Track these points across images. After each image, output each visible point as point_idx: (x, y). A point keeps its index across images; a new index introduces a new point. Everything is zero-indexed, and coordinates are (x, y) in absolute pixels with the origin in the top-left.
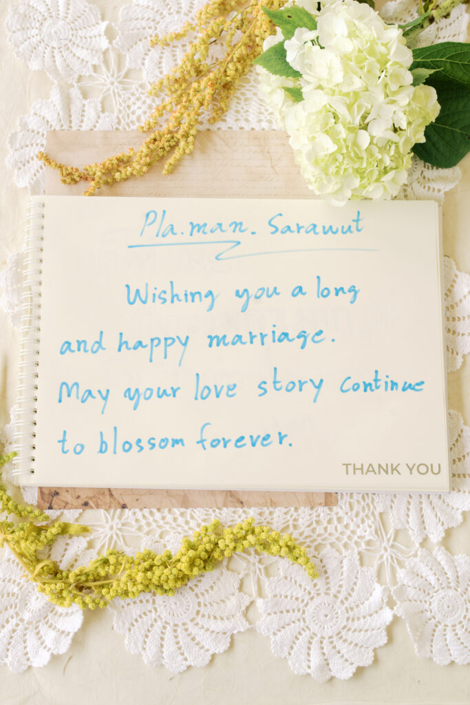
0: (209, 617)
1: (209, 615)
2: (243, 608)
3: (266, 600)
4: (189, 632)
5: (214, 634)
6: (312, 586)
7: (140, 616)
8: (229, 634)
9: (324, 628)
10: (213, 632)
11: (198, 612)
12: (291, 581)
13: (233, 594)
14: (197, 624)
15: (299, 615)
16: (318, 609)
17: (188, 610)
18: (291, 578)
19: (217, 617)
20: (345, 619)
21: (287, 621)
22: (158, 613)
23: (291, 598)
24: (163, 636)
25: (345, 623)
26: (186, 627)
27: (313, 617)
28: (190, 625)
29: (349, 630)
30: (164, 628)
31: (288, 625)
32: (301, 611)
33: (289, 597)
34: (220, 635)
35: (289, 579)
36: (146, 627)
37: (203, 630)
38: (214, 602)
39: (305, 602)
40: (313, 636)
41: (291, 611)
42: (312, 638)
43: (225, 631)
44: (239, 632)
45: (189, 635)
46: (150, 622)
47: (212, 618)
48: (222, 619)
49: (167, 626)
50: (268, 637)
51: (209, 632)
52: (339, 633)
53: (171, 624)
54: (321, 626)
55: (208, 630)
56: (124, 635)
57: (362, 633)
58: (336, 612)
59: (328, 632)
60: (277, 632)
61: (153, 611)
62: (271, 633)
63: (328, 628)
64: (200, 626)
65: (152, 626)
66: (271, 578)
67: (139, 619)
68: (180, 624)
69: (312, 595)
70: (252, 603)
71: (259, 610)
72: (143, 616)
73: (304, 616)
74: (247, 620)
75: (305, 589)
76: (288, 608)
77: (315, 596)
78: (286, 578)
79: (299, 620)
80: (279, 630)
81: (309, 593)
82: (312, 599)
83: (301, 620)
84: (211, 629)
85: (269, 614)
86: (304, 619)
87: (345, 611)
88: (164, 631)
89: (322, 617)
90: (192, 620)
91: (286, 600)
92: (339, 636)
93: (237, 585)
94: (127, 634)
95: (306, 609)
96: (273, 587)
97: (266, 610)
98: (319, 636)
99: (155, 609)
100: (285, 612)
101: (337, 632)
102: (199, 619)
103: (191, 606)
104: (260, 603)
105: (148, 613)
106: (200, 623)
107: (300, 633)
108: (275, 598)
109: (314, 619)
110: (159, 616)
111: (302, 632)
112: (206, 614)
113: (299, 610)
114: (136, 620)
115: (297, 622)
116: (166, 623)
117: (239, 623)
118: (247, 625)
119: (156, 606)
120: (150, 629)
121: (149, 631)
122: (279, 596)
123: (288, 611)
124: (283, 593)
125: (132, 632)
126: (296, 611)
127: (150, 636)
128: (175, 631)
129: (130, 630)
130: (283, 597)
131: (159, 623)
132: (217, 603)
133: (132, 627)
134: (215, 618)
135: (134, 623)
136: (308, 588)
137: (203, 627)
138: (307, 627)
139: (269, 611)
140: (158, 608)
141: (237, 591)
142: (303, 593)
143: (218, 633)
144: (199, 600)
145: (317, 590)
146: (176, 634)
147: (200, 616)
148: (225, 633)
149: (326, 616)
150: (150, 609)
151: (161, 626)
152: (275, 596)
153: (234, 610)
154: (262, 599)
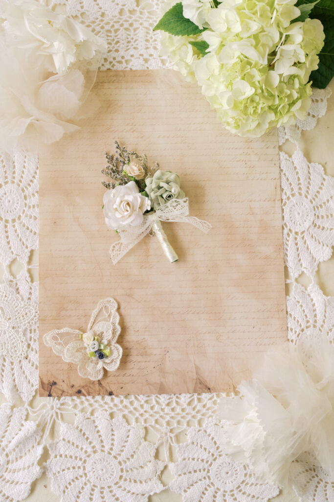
0: (130, 481)
1: (130, 479)
2: (159, 473)
3: (176, 463)
4: (113, 494)
5: (135, 495)
6: (216, 449)
7: (73, 481)
8: (147, 495)
9: (226, 483)
10: (133, 493)
11: (121, 477)
12: (197, 445)
13: (150, 462)
14: (120, 487)
15: (204, 474)
16: (220, 468)
17: (113, 475)
18: (197, 443)
19: (137, 480)
20: (243, 475)
21: (195, 480)
22: (88, 478)
23: (198, 460)
24: (92, 497)
25: (243, 478)
26: (110, 489)
27: (217, 475)
28: (114, 488)
29: (247, 484)
30: (93, 490)
31: (196, 482)
32: (206, 470)
33: (196, 460)
34: (140, 496)
35: (195, 444)
36: (77, 490)
37: (125, 492)
38: (134, 468)
39: (209, 463)
40: (217, 491)
41: (198, 471)
42: (216, 492)
43: (143, 493)
44: (155, 494)
45: (114, 496)
46: (81, 486)
47: (132, 481)
48: (141, 482)
49: (96, 489)
50: (180, 494)
51: (130, 494)
52: (239, 487)
53: (99, 487)
54: (223, 482)
55: (129, 492)
56: (60, 496)
57: (258, 486)
58: (235, 469)
59: (229, 487)
60: (187, 490)
61: (84, 476)
62: (182, 491)
63: (229, 483)
64: (123, 488)
65: (83, 488)
66: (181, 444)
67: (72, 483)
68: (106, 487)
69: (215, 457)
70: (166, 467)
71: (171, 472)
72: (75, 480)
73: (209, 474)
74: (162, 482)
75: (209, 452)
76: (195, 469)
77: (218, 457)
78: (193, 443)
79: (205, 478)
80: (189, 488)
81: (213, 455)
82: (215, 460)
83: (207, 478)
84: (132, 491)
85: (180, 475)
86: (209, 477)
87: (243, 468)
88: (92, 493)
89: (224, 475)
90: (116, 484)
91: (193, 462)
92: (239, 489)
93: (153, 454)
94: (62, 496)
95: (210, 468)
96: (183, 452)
97: (177, 472)
98: (222, 490)
99: (85, 474)
100: (193, 472)
101: (237, 486)
102: (122, 483)
103: (115, 472)
104: (171, 466)
105: (79, 478)
106: (123, 486)
107: (206, 489)
108: (184, 461)
109: (217, 476)
110: (88, 480)
111: (208, 488)
112: (128, 479)
113: (204, 470)
114: (70, 484)
115: (203, 480)
116: (94, 486)
117: (155, 485)
118: (161, 487)
119: (86, 472)
120: (81, 491)
121: (80, 492)
122: (187, 459)
123: (195, 471)
124: (191, 456)
125: (66, 493)
126: (202, 470)
127: (81, 497)
128: (102, 493)
129: (64, 492)
130: (190, 459)
131: (89, 486)
132: (137, 469)
133: (66, 489)
134: (135, 481)
135: (68, 486)
136: (212, 451)
137: (125, 489)
138: (212, 484)
139: (180, 473)
140: (88, 474)
141: (153, 459)
142: (208, 455)
143: (138, 494)
144: (122, 466)
145: (219, 452)
146: (102, 495)
147: (123, 480)
148: (143, 495)
149: (227, 473)
150: (81, 474)
151: (90, 489)
152: (184, 459)
153: (151, 475)
154: (173, 464)
